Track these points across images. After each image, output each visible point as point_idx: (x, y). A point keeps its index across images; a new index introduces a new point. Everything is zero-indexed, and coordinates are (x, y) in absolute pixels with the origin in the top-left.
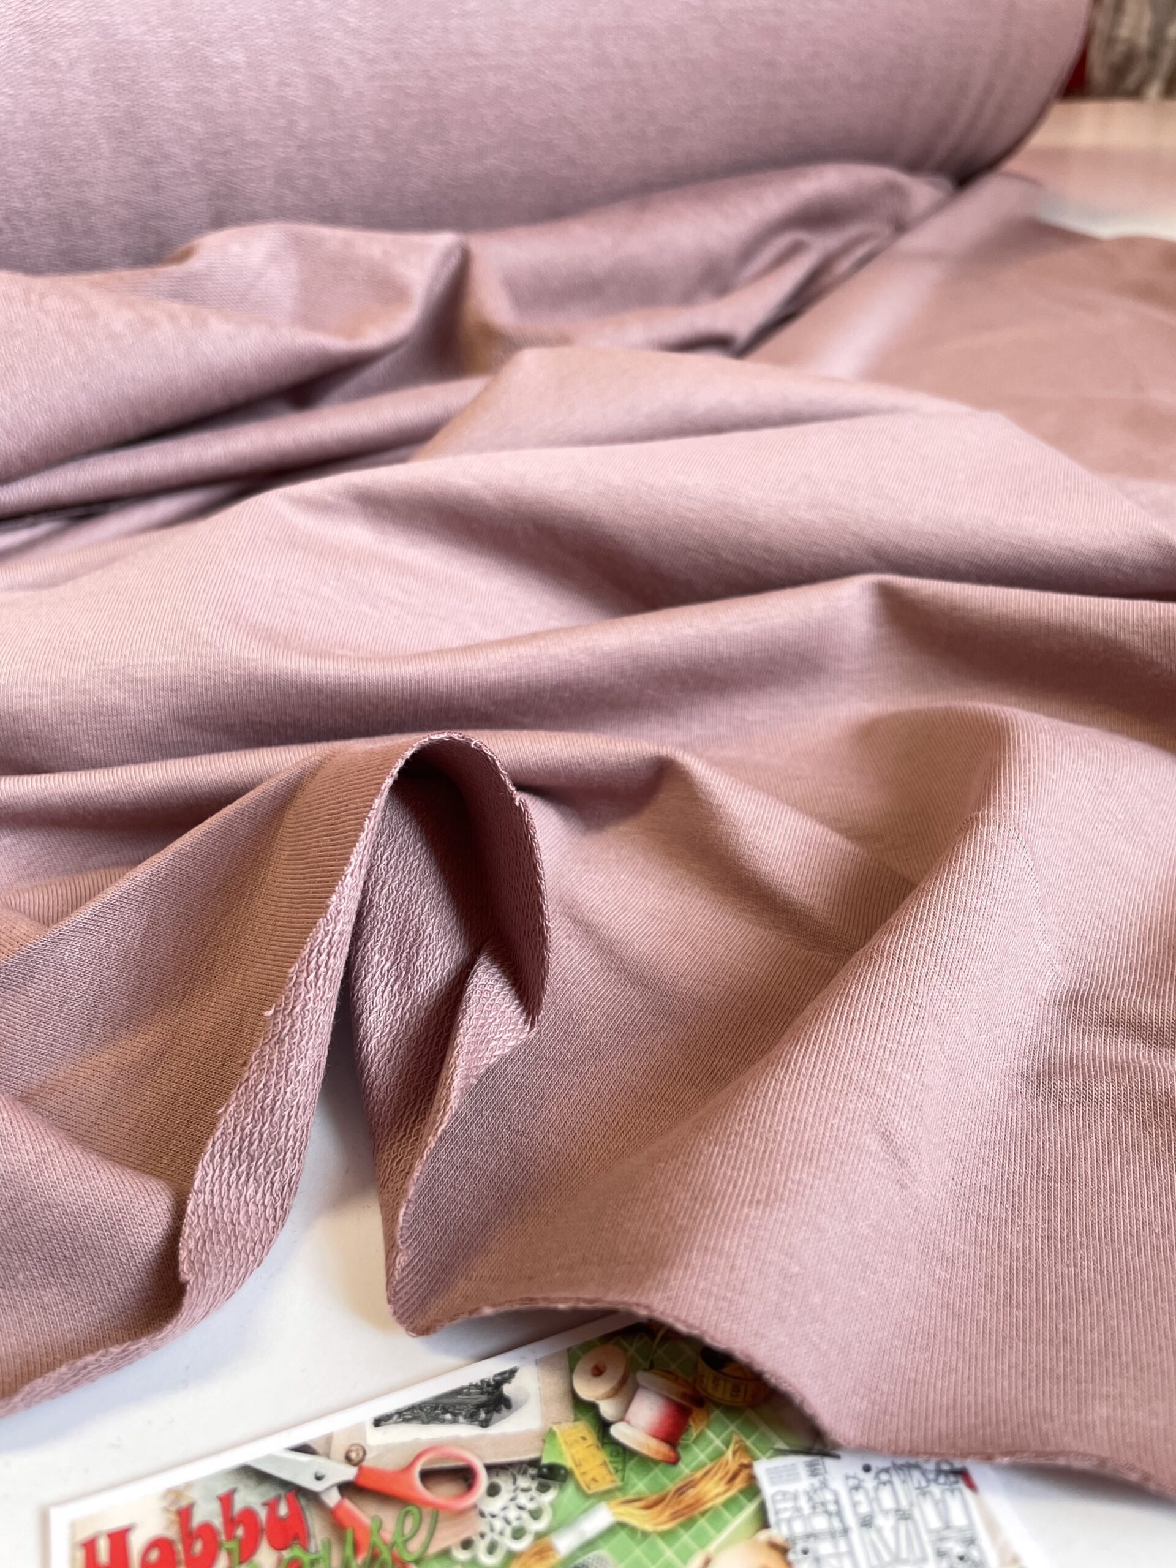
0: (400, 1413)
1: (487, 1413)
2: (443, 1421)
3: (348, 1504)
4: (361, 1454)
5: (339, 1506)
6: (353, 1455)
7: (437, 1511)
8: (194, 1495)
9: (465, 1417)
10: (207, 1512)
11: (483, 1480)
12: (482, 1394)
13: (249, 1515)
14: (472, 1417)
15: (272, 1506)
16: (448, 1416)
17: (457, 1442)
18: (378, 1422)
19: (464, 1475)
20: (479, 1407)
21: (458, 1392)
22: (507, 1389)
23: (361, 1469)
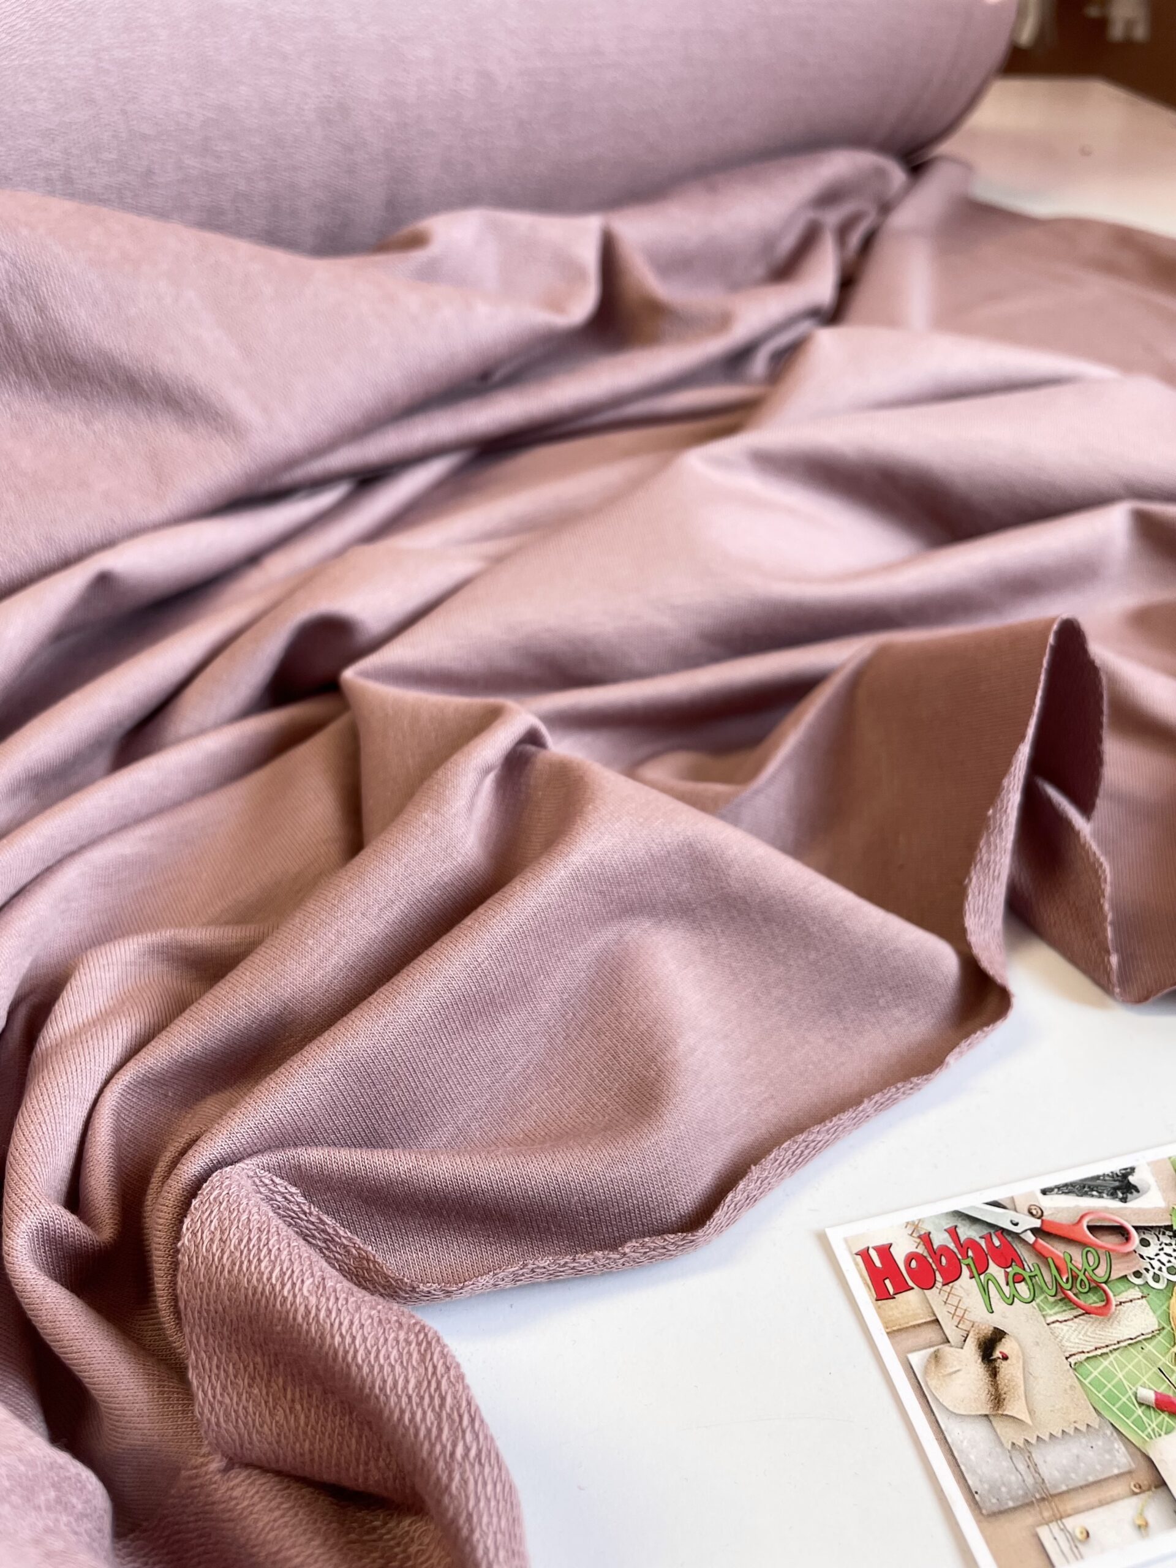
0: (1058, 1188)
1: (1123, 1194)
2: (1093, 1196)
3: (1040, 1241)
4: (1040, 1212)
5: (1036, 1241)
6: (1034, 1212)
7: (1109, 1252)
8: (925, 1228)
9: (1107, 1195)
10: (940, 1239)
11: (1136, 1237)
12: (1115, 1181)
13: (972, 1244)
14: (1113, 1194)
15: (988, 1239)
16: (1095, 1193)
17: (1106, 1209)
18: (1044, 1192)
19: (1120, 1231)
20: (1116, 1189)
21: (1098, 1178)
22: (1131, 1179)
23: (1043, 1221)
